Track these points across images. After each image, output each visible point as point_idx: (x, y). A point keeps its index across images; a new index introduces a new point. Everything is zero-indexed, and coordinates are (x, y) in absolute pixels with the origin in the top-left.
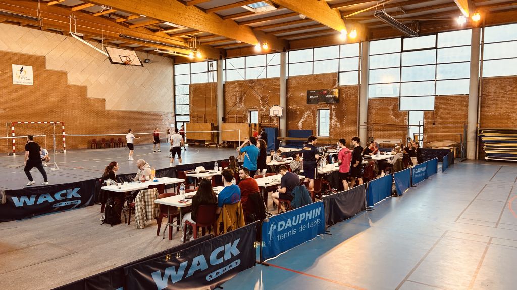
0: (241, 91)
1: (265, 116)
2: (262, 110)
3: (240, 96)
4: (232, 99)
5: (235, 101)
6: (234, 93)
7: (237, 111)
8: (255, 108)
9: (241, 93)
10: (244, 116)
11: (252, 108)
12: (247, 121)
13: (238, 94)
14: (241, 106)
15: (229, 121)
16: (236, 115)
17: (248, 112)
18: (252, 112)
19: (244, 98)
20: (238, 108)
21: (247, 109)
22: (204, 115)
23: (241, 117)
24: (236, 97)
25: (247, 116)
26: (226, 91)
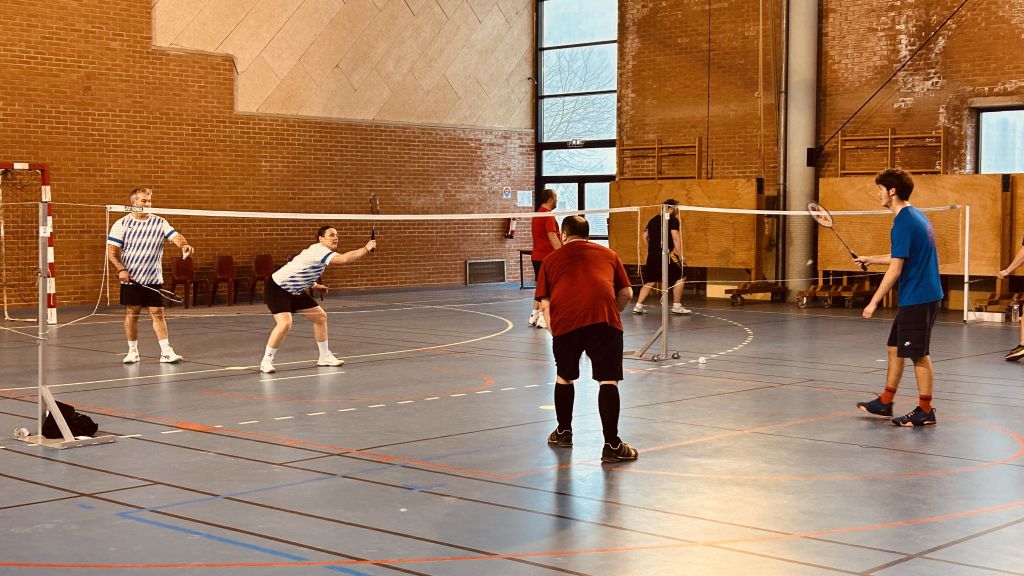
3: (919, 29)
4: (866, 49)
5: (888, 58)
6: (879, 17)
7: (899, 109)
8: (1005, 93)
9: (927, 14)
10: (938, 139)
11: (991, 94)
12: (961, 164)
13: (906, 22)
14: (922, 86)
15: (843, 168)
16: (894, 132)
17: (966, 112)
18: (985, 116)
19: (941, 42)
20: (906, 95)
21: (963, 102)
22: (700, 139)
23: (919, 143)
24: (893, 38)
25: (962, 138)
26: (834, 11)
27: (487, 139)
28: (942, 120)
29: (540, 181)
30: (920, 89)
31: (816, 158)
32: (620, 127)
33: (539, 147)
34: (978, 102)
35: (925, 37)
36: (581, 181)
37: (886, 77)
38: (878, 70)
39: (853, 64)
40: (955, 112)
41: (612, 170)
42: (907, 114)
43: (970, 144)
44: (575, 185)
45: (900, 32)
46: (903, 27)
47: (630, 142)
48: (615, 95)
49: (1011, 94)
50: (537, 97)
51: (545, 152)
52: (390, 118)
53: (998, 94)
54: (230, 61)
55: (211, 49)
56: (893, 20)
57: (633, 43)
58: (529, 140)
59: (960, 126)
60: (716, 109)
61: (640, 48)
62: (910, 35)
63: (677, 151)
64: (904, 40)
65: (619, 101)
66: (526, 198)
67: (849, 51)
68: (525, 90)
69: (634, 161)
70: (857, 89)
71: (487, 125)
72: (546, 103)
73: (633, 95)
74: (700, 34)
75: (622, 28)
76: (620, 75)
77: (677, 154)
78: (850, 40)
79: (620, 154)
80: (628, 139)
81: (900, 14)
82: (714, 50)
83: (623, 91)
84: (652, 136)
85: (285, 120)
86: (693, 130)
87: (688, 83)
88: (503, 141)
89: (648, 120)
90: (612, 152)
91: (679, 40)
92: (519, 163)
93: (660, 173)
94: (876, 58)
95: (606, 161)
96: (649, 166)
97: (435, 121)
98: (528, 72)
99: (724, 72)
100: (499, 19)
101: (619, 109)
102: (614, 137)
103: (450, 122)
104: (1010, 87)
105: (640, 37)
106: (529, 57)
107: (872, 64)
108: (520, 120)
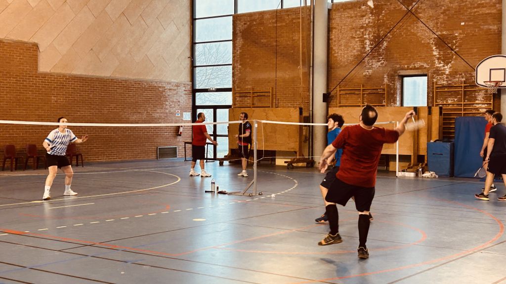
0: (378, 25)
1: (449, 86)
2: (438, 72)
3: (375, 37)
4: (350, 46)
5: (360, 51)
6: (356, 31)
7: (365, 76)
8: (415, 68)
9: (379, 31)
10: (384, 90)
11: (408, 69)
12: (394, 101)
13: (369, 34)
14: (376, 65)
15: (340, 103)
16: (363, 86)
17: (397, 77)
18: (405, 79)
19: (385, 44)
20: (369, 69)
21: (395, 72)
22: (272, 88)
23: (374, 91)
24: (362, 42)
25: (395, 89)
26: (335, 28)
27: (168, 87)
28: (386, 80)
29: (195, 108)
30: (375, 66)
31: (327, 98)
32: (234, 82)
33: (194, 91)
34: (403, 73)
35: (377, 42)
36: (215, 108)
37: (360, 60)
38: (356, 57)
39: (345, 54)
40: (392, 77)
41: (230, 103)
42: (369, 78)
43: (398, 92)
44: (212, 110)
45: (366, 39)
46: (367, 36)
47: (239, 89)
48: (231, 66)
49: (418, 69)
50: (193, 67)
51: (197, 94)
52: (118, 76)
53: (411, 69)
54: (36, 46)
55: (26, 40)
56: (363, 33)
57: (240, 41)
58: (189, 87)
59: (394, 84)
60: (280, 74)
61: (243, 44)
62: (370, 41)
63: (261, 94)
64: (368, 42)
65: (233, 69)
66: (188, 116)
67: (343, 48)
68: (187, 63)
69: (240, 99)
70: (346, 66)
71: (168, 80)
72: (197, 70)
73: (240, 67)
74: (272, 38)
75: (234, 34)
76: (234, 57)
77: (261, 95)
78: (343, 42)
79: (234, 95)
80: (238, 88)
81: (366, 30)
82: (279, 46)
83: (235, 65)
84: (249, 87)
85: (64, 76)
86: (269, 84)
87: (267, 61)
88: (176, 88)
89: (247, 79)
90: (230, 94)
91: (262, 41)
92: (184, 99)
93: (253, 104)
94: (355, 51)
95: (227, 98)
96: (248, 101)
97: (142, 77)
98: (188, 54)
99: (283, 56)
100: (174, 28)
101: (233, 73)
102: (231, 86)
103: (150, 78)
104: (417, 66)
105: (242, 38)
106: (189, 47)
107: (353, 54)
108: (185, 78)
